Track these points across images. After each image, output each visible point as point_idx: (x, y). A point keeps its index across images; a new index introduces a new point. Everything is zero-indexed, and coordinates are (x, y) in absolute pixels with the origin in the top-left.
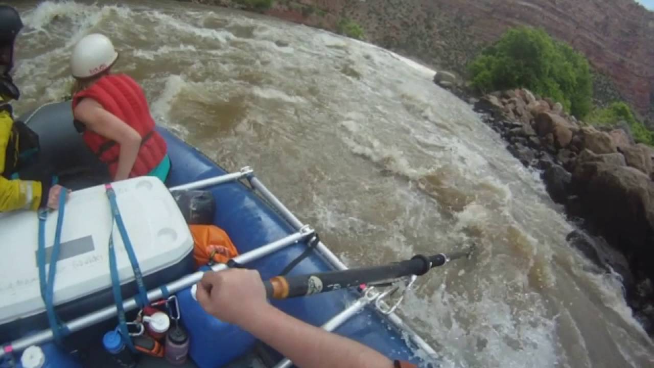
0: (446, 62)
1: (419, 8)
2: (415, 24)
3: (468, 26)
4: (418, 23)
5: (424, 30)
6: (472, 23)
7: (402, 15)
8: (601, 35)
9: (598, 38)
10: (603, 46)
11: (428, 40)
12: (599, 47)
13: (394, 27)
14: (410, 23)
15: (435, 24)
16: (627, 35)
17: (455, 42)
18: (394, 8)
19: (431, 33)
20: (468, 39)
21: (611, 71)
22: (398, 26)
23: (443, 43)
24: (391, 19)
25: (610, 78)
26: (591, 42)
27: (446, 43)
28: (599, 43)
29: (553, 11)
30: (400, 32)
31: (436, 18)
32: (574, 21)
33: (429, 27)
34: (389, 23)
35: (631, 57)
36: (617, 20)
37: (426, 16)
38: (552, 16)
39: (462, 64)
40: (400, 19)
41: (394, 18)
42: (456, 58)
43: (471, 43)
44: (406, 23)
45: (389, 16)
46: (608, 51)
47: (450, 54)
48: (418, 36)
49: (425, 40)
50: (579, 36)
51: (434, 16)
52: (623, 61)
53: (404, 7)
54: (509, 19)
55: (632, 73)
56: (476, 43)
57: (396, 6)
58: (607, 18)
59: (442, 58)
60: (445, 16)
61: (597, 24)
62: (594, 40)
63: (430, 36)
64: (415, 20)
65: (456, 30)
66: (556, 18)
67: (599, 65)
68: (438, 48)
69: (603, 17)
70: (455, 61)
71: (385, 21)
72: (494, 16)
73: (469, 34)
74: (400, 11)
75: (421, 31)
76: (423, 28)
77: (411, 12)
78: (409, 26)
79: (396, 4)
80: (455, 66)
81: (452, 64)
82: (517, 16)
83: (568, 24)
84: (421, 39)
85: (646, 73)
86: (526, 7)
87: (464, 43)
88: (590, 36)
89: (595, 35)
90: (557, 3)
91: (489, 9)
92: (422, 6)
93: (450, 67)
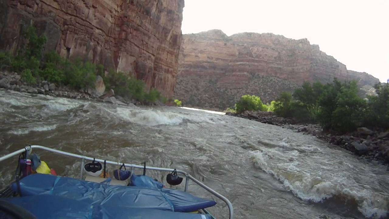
0: (211, 104)
1: (191, 81)
2: (191, 90)
3: (216, 84)
4: (192, 89)
5: (196, 92)
6: (217, 81)
7: (184, 87)
8: (279, 62)
9: (278, 64)
10: (282, 67)
11: (200, 96)
12: (280, 68)
13: (182, 94)
14: (189, 90)
15: (200, 87)
16: (291, 56)
17: (212, 93)
18: (179, 85)
19: (199, 92)
20: (218, 89)
21: (290, 76)
22: (183, 93)
23: (207, 95)
24: (179, 91)
25: (290, 80)
26: (275, 68)
27: (208, 95)
28: (279, 66)
29: (253, 61)
30: (185, 96)
31: (200, 84)
32: (264, 61)
33: (198, 90)
34: (179, 93)
35: (296, 66)
36: (284, 52)
37: (195, 84)
38: (253, 63)
39: (219, 103)
40: (183, 89)
41: (181, 90)
42: (215, 101)
43: (220, 91)
44: (187, 90)
45: (178, 89)
46: (285, 68)
47: (212, 100)
48: (194, 95)
49: (198, 97)
50: (269, 67)
51: (199, 83)
52: (293, 69)
53: (183, 83)
54: (234, 73)
55: (300, 72)
56: (222, 90)
57: (179, 83)
58: (279, 53)
59: (209, 103)
60: (204, 81)
61: (275, 58)
62: (276, 66)
63: (200, 94)
64: (190, 88)
65: (211, 87)
66: (256, 64)
67: (283, 77)
68: (205, 99)
69: (277, 53)
70: (215, 103)
71: (177, 92)
72: (227, 74)
73: (217, 87)
74: (182, 85)
75: (195, 93)
76: (195, 91)
77: (187, 84)
78: (188, 92)
79: (179, 82)
80: (216, 105)
81: (214, 105)
82: (237, 70)
83: (262, 64)
84: (196, 97)
85: (306, 68)
86: (240, 64)
87: (216, 92)
88: (274, 65)
89: (276, 63)
90: (254, 56)
91: (223, 72)
92: (192, 80)
93: (214, 106)
